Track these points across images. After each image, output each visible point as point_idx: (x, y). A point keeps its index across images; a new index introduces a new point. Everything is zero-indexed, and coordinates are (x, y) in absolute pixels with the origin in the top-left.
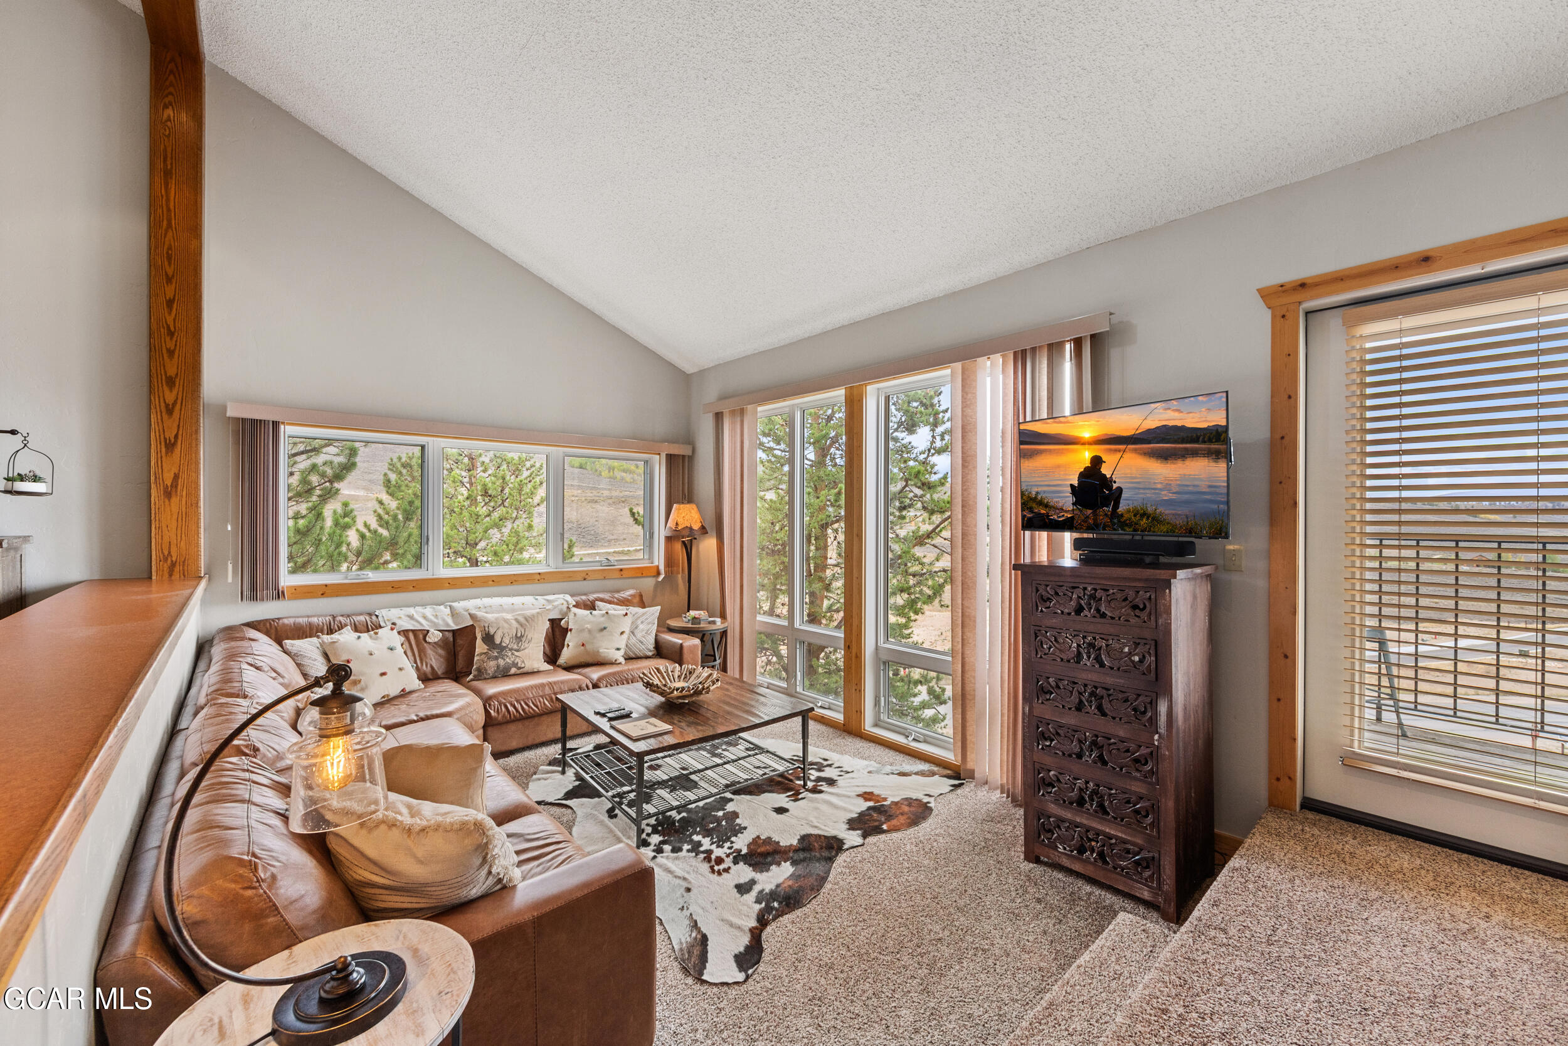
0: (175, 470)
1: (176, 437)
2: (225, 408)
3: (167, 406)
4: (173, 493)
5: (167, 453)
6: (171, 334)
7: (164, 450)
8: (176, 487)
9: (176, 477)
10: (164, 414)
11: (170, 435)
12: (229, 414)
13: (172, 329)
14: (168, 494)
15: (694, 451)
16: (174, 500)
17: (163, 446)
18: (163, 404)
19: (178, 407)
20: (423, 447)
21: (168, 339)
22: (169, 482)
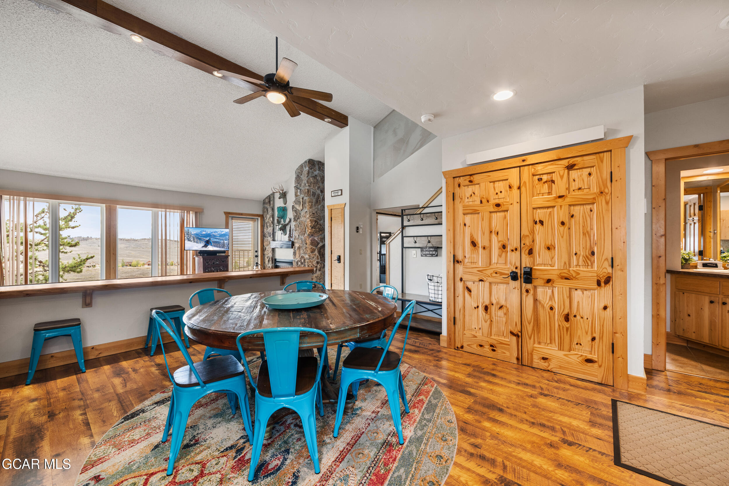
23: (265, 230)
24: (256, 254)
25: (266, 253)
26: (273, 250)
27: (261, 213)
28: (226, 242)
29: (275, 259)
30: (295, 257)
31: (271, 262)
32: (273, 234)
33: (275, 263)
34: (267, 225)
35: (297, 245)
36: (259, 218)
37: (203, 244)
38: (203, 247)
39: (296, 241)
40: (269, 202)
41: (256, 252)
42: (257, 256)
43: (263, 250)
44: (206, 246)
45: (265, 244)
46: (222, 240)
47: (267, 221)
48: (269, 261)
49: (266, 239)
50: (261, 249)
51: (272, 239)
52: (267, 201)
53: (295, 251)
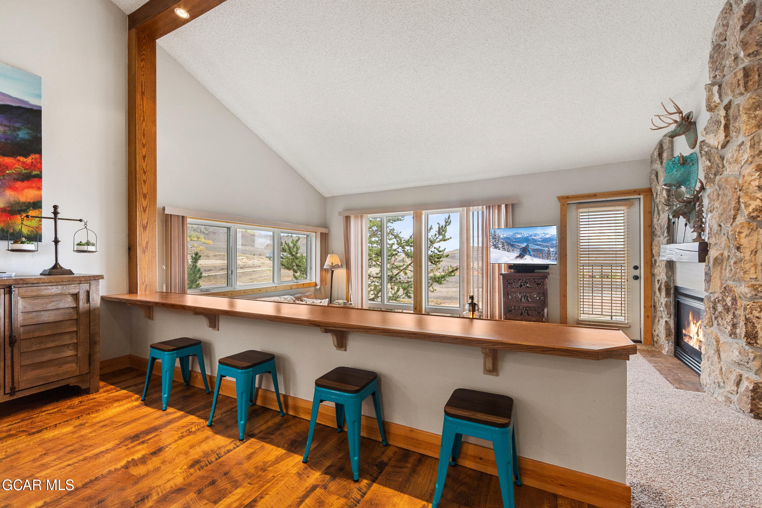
0: (147, 240)
1: (147, 223)
2: (164, 209)
3: (143, 208)
4: (146, 251)
5: (143, 231)
6: (145, 173)
7: (142, 230)
8: (147, 248)
9: (147, 243)
10: (142, 212)
11: (145, 222)
12: (166, 212)
13: (145, 170)
14: (144, 252)
15: (329, 231)
16: (147, 254)
17: (142, 228)
18: (142, 207)
19: (148, 209)
20: (229, 229)
21: (143, 175)
22: (144, 246)
23: (655, 220)
24: (636, 273)
25: (656, 271)
26: (671, 265)
27: (642, 184)
28: (552, 250)
29: (676, 288)
30: (709, 288)
31: (663, 293)
32: (668, 228)
33: (675, 297)
34: (658, 210)
35: (713, 253)
36: (642, 197)
37: (517, 254)
38: (517, 257)
39: (712, 241)
40: (660, 155)
41: (636, 268)
42: (636, 278)
43: (651, 263)
44: (521, 256)
45: (654, 252)
46: (547, 246)
47: (657, 201)
48: (660, 289)
49: (656, 239)
50: (645, 263)
51: (666, 239)
52: (656, 154)
53: (709, 269)
